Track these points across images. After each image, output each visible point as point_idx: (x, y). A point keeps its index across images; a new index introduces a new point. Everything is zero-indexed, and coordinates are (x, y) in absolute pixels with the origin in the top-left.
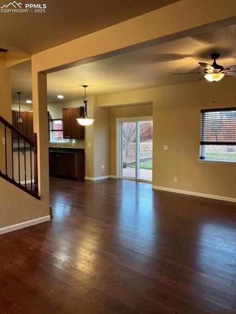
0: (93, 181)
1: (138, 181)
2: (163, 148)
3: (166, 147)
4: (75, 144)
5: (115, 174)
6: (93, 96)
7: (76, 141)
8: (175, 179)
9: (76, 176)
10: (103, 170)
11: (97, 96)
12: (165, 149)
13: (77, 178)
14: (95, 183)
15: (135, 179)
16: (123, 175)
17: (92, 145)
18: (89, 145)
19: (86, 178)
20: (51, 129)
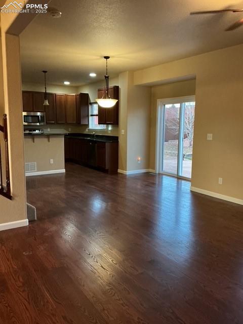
0: (126, 175)
1: (179, 178)
2: (207, 138)
3: (210, 137)
4: (111, 131)
5: (154, 168)
6: (128, 72)
7: (112, 127)
8: (220, 180)
9: (107, 168)
10: (139, 162)
11: (132, 71)
12: (208, 139)
13: (108, 170)
14: (127, 177)
15: (176, 176)
16: (164, 170)
17: (126, 132)
18: (123, 132)
19: (119, 171)
20: (90, 114)
